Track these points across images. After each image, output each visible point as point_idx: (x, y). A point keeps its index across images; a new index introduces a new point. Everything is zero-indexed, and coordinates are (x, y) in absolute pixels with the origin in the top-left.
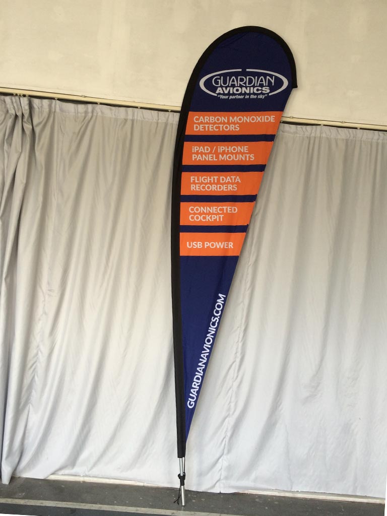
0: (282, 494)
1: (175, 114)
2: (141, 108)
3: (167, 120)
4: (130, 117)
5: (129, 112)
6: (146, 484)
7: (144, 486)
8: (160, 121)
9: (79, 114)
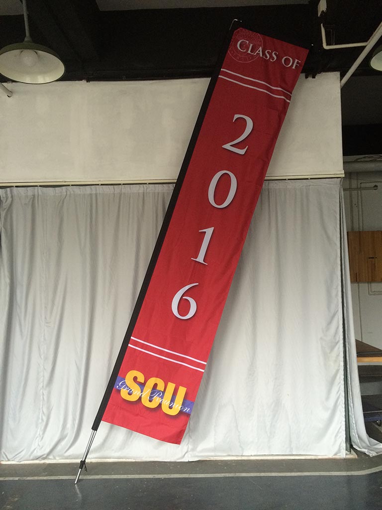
0: (239, 458)
1: (126, 186)
2: (101, 185)
3: (121, 191)
4: (94, 192)
5: (93, 189)
6: (137, 460)
7: (135, 462)
8: (116, 192)
9: (57, 194)
